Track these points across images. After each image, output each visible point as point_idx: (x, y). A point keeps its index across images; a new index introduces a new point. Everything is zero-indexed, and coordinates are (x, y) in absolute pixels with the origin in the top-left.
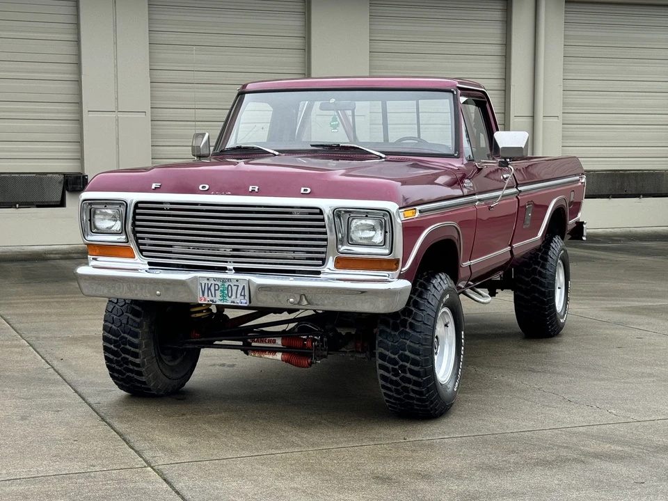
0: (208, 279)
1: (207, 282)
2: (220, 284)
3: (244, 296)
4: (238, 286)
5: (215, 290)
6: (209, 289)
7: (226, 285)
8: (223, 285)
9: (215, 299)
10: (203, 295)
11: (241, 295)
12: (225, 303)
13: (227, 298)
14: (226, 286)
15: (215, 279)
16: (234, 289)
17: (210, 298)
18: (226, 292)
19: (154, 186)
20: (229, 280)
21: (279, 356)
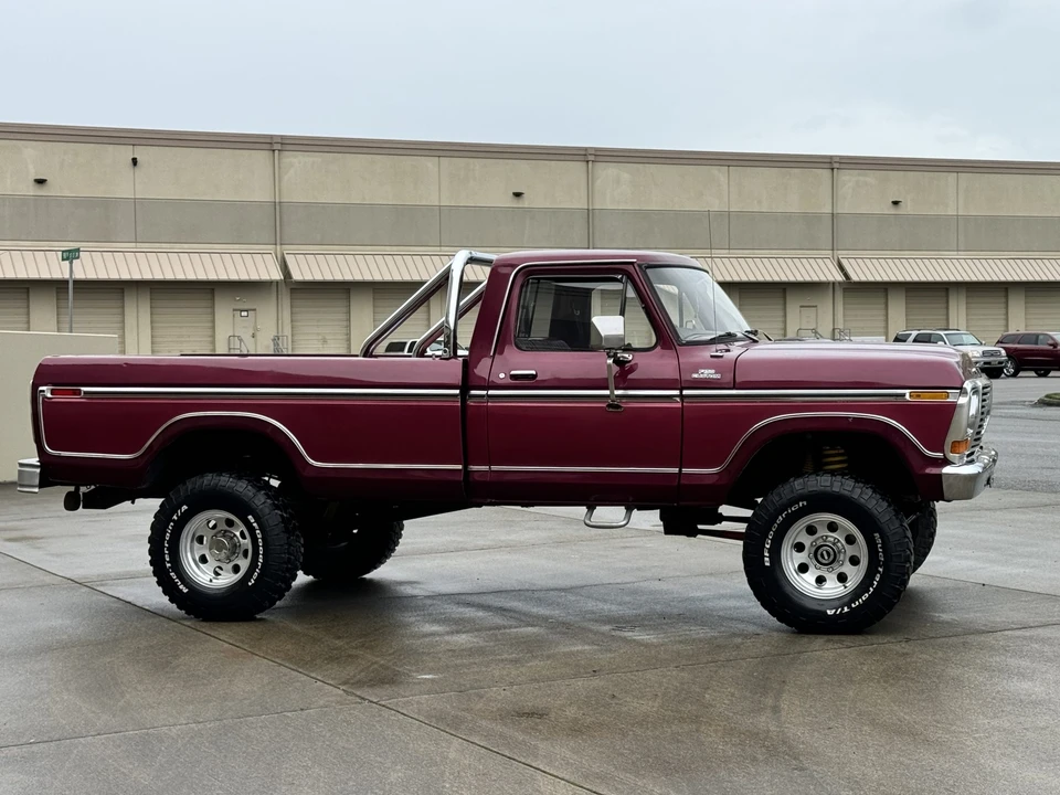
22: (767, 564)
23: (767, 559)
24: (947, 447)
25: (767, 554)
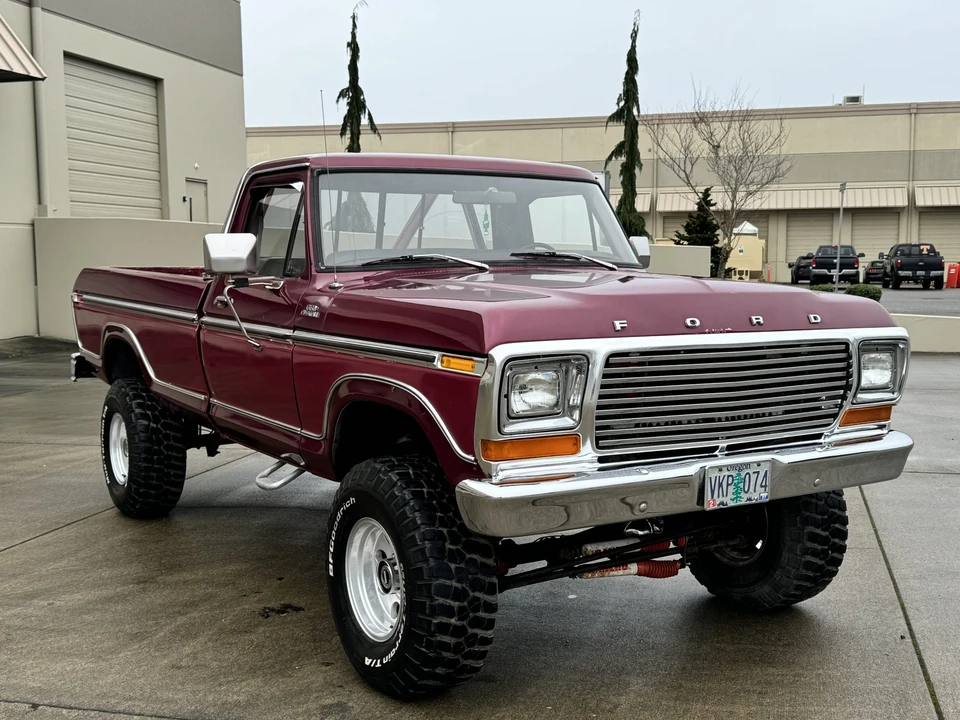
0: (720, 470)
1: (717, 474)
2: (734, 473)
3: (765, 486)
4: (758, 473)
5: (728, 485)
6: (720, 485)
7: (743, 474)
8: (739, 475)
9: (725, 500)
10: (712, 497)
11: (762, 486)
12: (739, 503)
13: (743, 495)
14: (743, 477)
15: (730, 467)
16: (754, 477)
17: (721, 499)
18: (741, 485)
19: (618, 325)
20: (748, 465)
21: (634, 568)
22: (331, 574)
23: (331, 567)
24: (478, 447)
25: (331, 560)
